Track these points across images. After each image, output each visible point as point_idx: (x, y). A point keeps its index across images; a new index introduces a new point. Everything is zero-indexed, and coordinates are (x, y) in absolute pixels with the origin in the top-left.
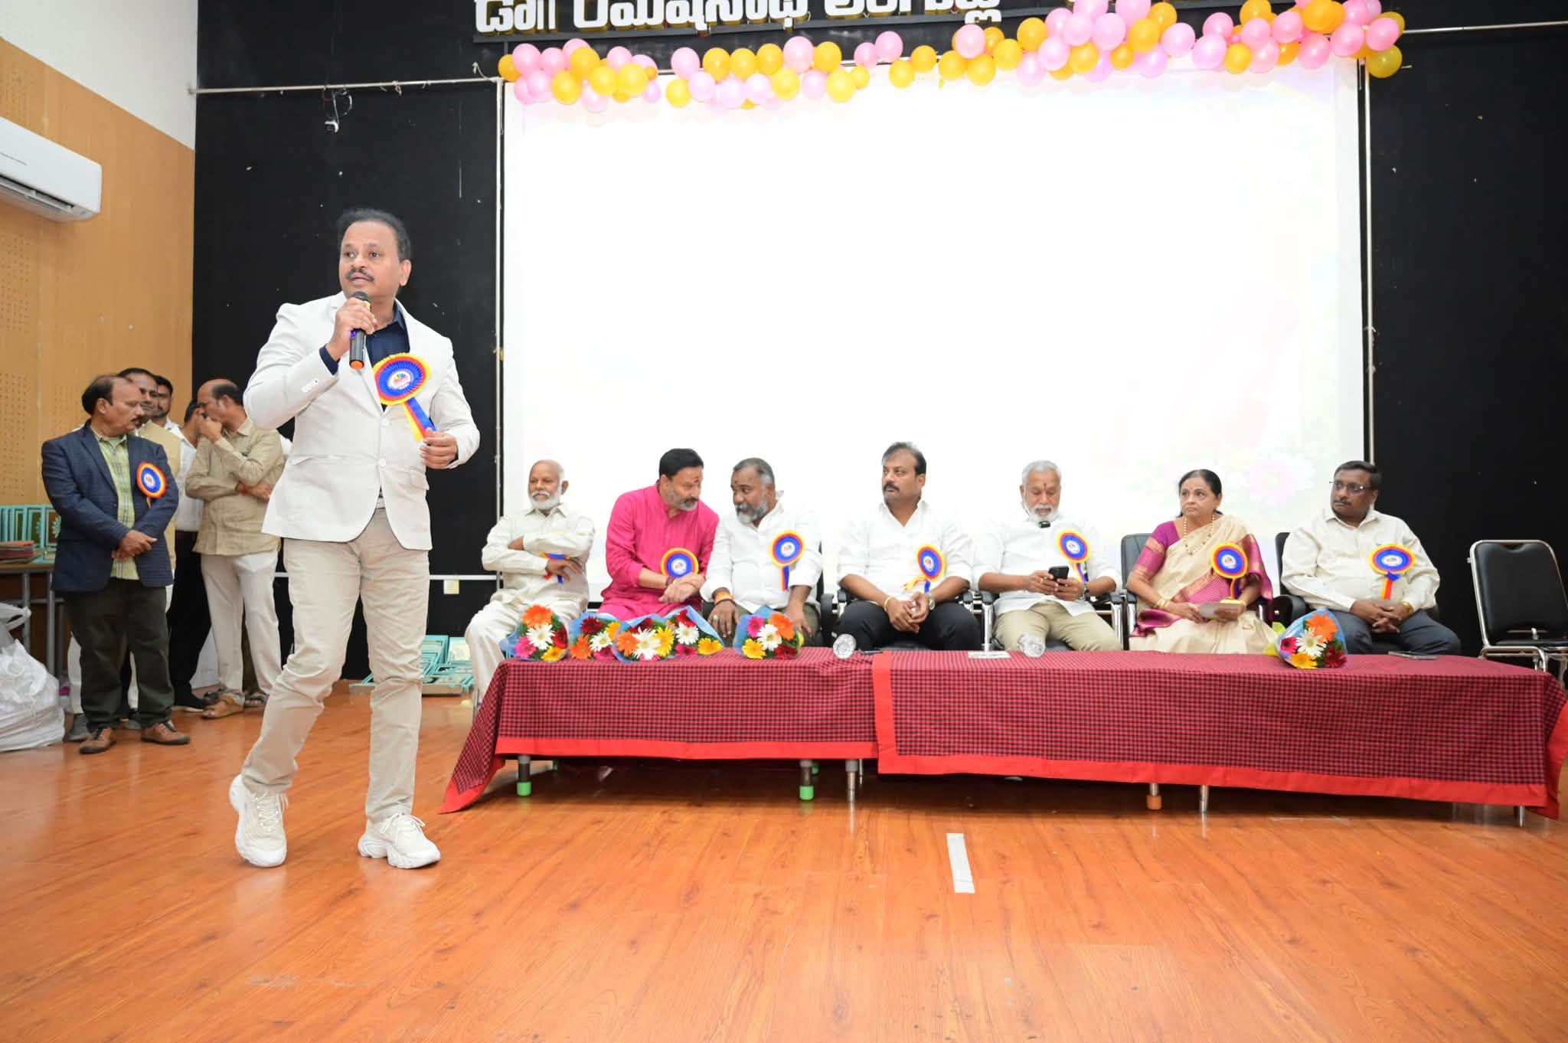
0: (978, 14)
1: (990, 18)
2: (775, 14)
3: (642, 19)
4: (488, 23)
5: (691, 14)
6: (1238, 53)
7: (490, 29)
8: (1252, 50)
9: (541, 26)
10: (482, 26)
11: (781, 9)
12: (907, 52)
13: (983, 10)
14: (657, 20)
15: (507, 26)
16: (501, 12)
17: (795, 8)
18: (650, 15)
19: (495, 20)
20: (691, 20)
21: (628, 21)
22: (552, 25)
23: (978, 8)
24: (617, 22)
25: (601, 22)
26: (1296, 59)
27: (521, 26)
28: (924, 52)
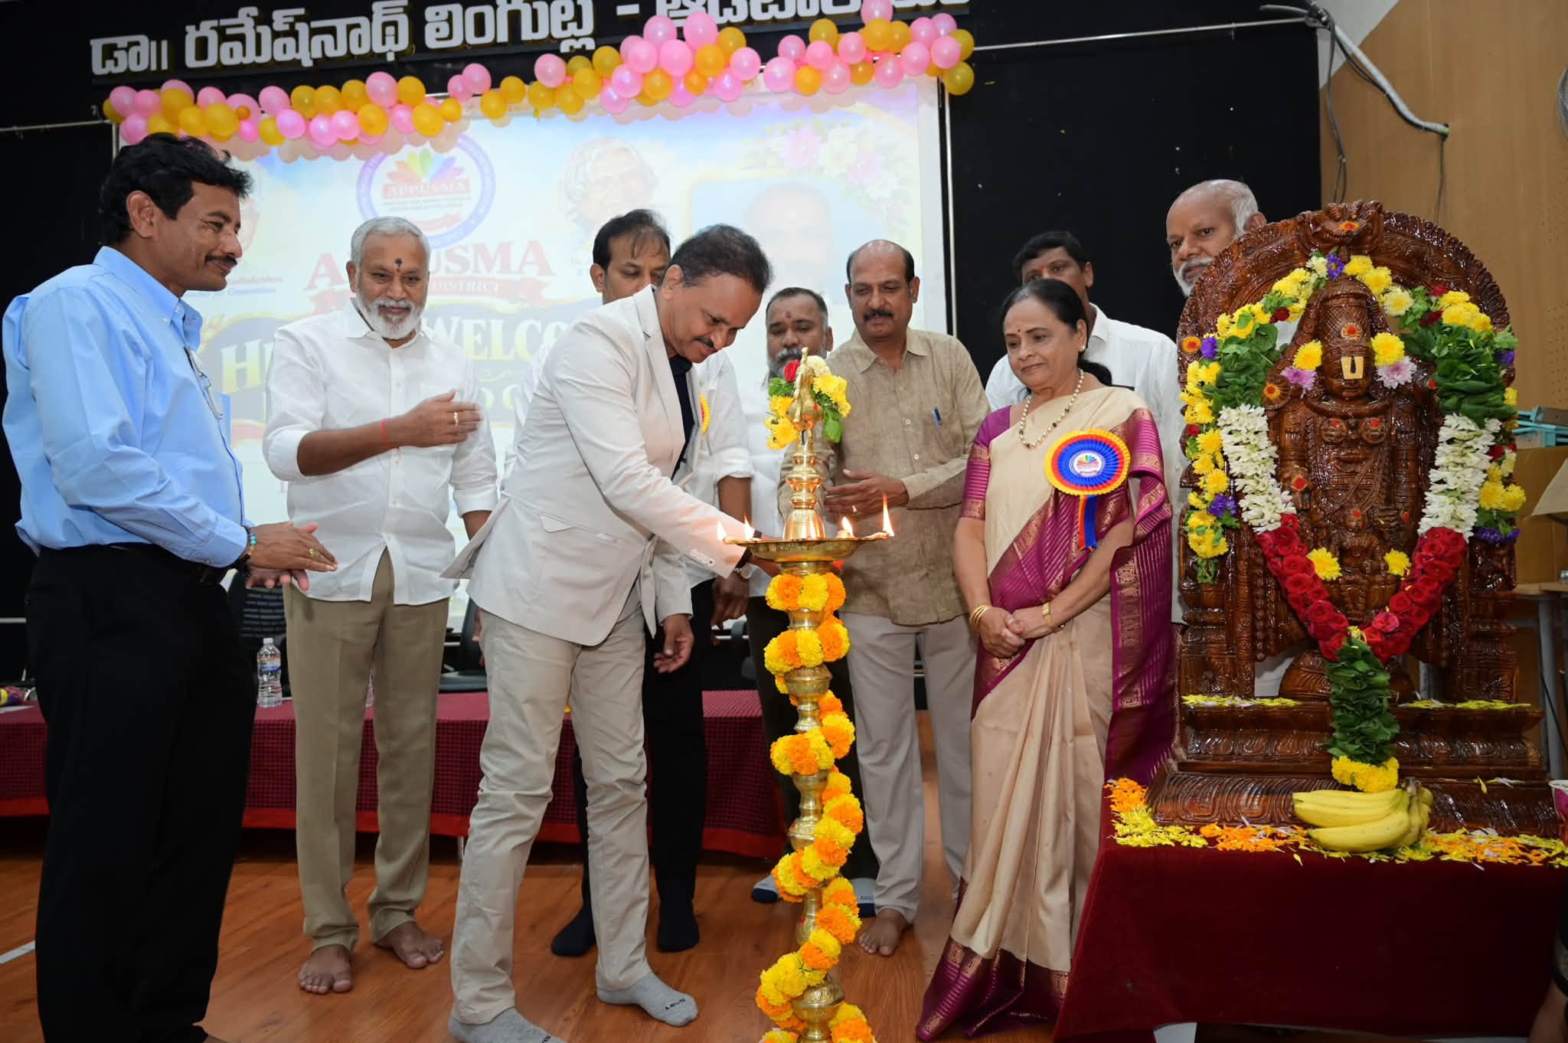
0: (573, 42)
1: (584, 46)
2: (378, 49)
3: (251, 58)
4: (104, 66)
5: (297, 51)
6: (806, 75)
7: (105, 71)
8: (821, 73)
9: (154, 67)
10: (97, 69)
11: (384, 43)
12: (495, 84)
13: (577, 38)
14: (265, 58)
15: (121, 69)
16: (116, 54)
17: (396, 42)
18: (258, 53)
19: (110, 63)
20: (298, 57)
21: (237, 59)
22: (165, 66)
23: (573, 37)
24: (226, 61)
25: (211, 61)
26: (874, 79)
27: (135, 68)
28: (511, 83)
